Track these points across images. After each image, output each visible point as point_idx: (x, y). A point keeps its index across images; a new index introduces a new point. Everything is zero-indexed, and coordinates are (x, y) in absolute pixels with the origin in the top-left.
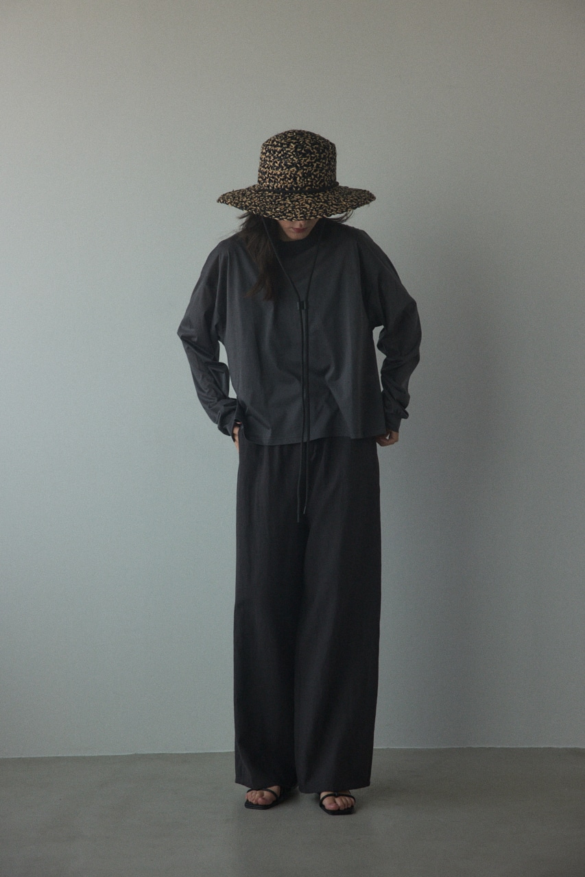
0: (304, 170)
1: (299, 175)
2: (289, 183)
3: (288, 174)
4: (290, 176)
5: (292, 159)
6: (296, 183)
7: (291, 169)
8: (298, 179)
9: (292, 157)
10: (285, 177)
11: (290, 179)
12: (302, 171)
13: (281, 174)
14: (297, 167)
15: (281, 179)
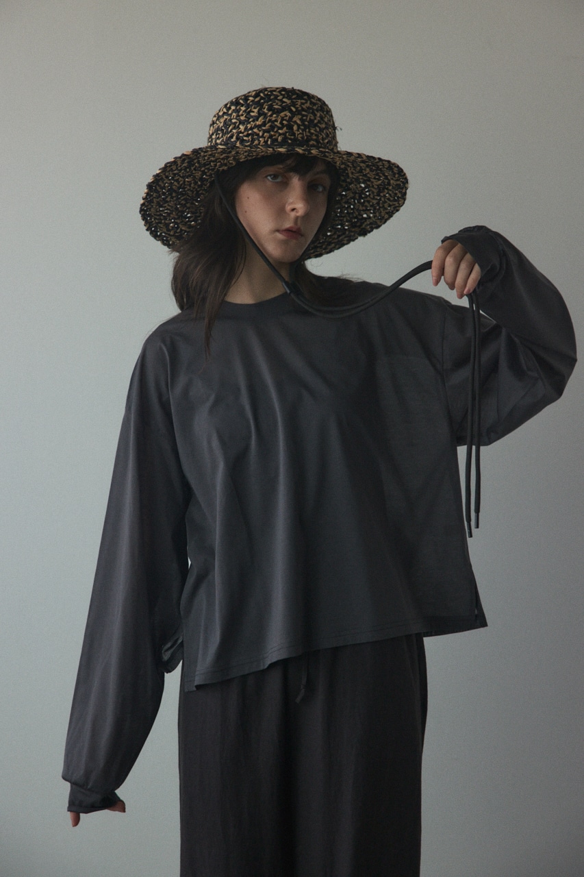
0: (303, 116)
1: (295, 122)
2: (280, 134)
3: (276, 121)
4: (281, 123)
5: (281, 100)
6: (294, 134)
7: (282, 114)
8: (295, 128)
9: (280, 98)
10: (272, 128)
11: (281, 129)
12: (300, 117)
13: (264, 124)
14: (291, 111)
15: (265, 131)
